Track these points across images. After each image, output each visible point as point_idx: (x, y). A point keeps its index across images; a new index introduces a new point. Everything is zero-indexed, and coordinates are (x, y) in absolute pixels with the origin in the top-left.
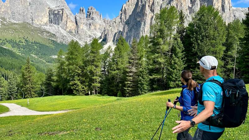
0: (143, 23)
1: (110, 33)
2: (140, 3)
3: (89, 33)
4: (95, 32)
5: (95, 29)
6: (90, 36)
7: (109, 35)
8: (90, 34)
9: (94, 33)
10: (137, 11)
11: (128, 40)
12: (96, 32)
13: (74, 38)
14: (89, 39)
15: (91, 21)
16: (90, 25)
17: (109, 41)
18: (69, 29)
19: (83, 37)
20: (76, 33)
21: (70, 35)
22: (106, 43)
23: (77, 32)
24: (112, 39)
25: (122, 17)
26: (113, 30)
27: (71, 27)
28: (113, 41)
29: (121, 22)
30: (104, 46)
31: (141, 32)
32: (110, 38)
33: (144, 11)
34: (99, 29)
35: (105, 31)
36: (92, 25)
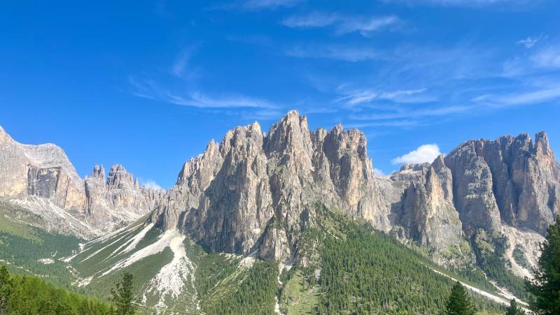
0: (242, 195)
1: (171, 211)
2: (233, 161)
3: (112, 213)
4: (125, 211)
5: (126, 206)
6: (115, 219)
7: (171, 216)
8: (115, 215)
9: (123, 213)
10: (229, 174)
11: (212, 223)
12: (127, 212)
13: (82, 223)
14: (113, 223)
15: (117, 191)
16: (115, 197)
17: (169, 226)
18: (71, 206)
19: (101, 220)
20: (85, 213)
21: (74, 218)
22: (164, 231)
23: (87, 211)
24: (176, 223)
25: (193, 183)
26: (177, 206)
27: (75, 202)
28: (179, 226)
29: (191, 191)
30: (160, 236)
31: (240, 211)
32: (173, 220)
33: (243, 174)
34: (133, 205)
35: (158, 208)
36: (119, 198)
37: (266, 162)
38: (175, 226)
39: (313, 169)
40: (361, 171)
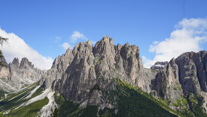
0: (82, 74)
1: (49, 80)
2: (78, 58)
3: (21, 80)
4: (27, 79)
5: (28, 77)
6: (22, 83)
7: (48, 82)
8: (22, 81)
9: (26, 80)
10: (76, 63)
11: (67, 87)
12: (28, 80)
13: (7, 84)
14: (21, 85)
15: (24, 70)
16: (23, 73)
17: (47, 87)
18: (2, 76)
19: (16, 83)
20: (8, 80)
21: (3, 82)
22: (45, 89)
23: (9, 79)
24: (51, 86)
25: (59, 67)
26: (51, 77)
27: (4, 74)
29: (58, 71)
30: (43, 92)
31: (81, 81)
32: (49, 84)
33: (83, 63)
34: (31, 76)
35: (43, 78)
36: (25, 73)
37: (94, 59)
38: (50, 88)
39: (115, 63)
40: (137, 64)
